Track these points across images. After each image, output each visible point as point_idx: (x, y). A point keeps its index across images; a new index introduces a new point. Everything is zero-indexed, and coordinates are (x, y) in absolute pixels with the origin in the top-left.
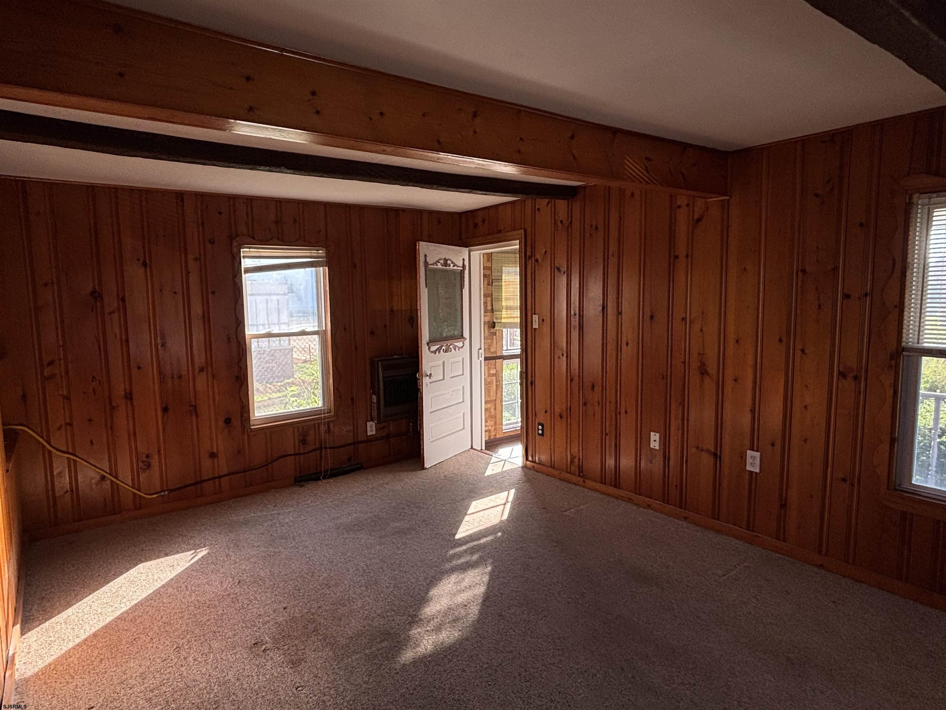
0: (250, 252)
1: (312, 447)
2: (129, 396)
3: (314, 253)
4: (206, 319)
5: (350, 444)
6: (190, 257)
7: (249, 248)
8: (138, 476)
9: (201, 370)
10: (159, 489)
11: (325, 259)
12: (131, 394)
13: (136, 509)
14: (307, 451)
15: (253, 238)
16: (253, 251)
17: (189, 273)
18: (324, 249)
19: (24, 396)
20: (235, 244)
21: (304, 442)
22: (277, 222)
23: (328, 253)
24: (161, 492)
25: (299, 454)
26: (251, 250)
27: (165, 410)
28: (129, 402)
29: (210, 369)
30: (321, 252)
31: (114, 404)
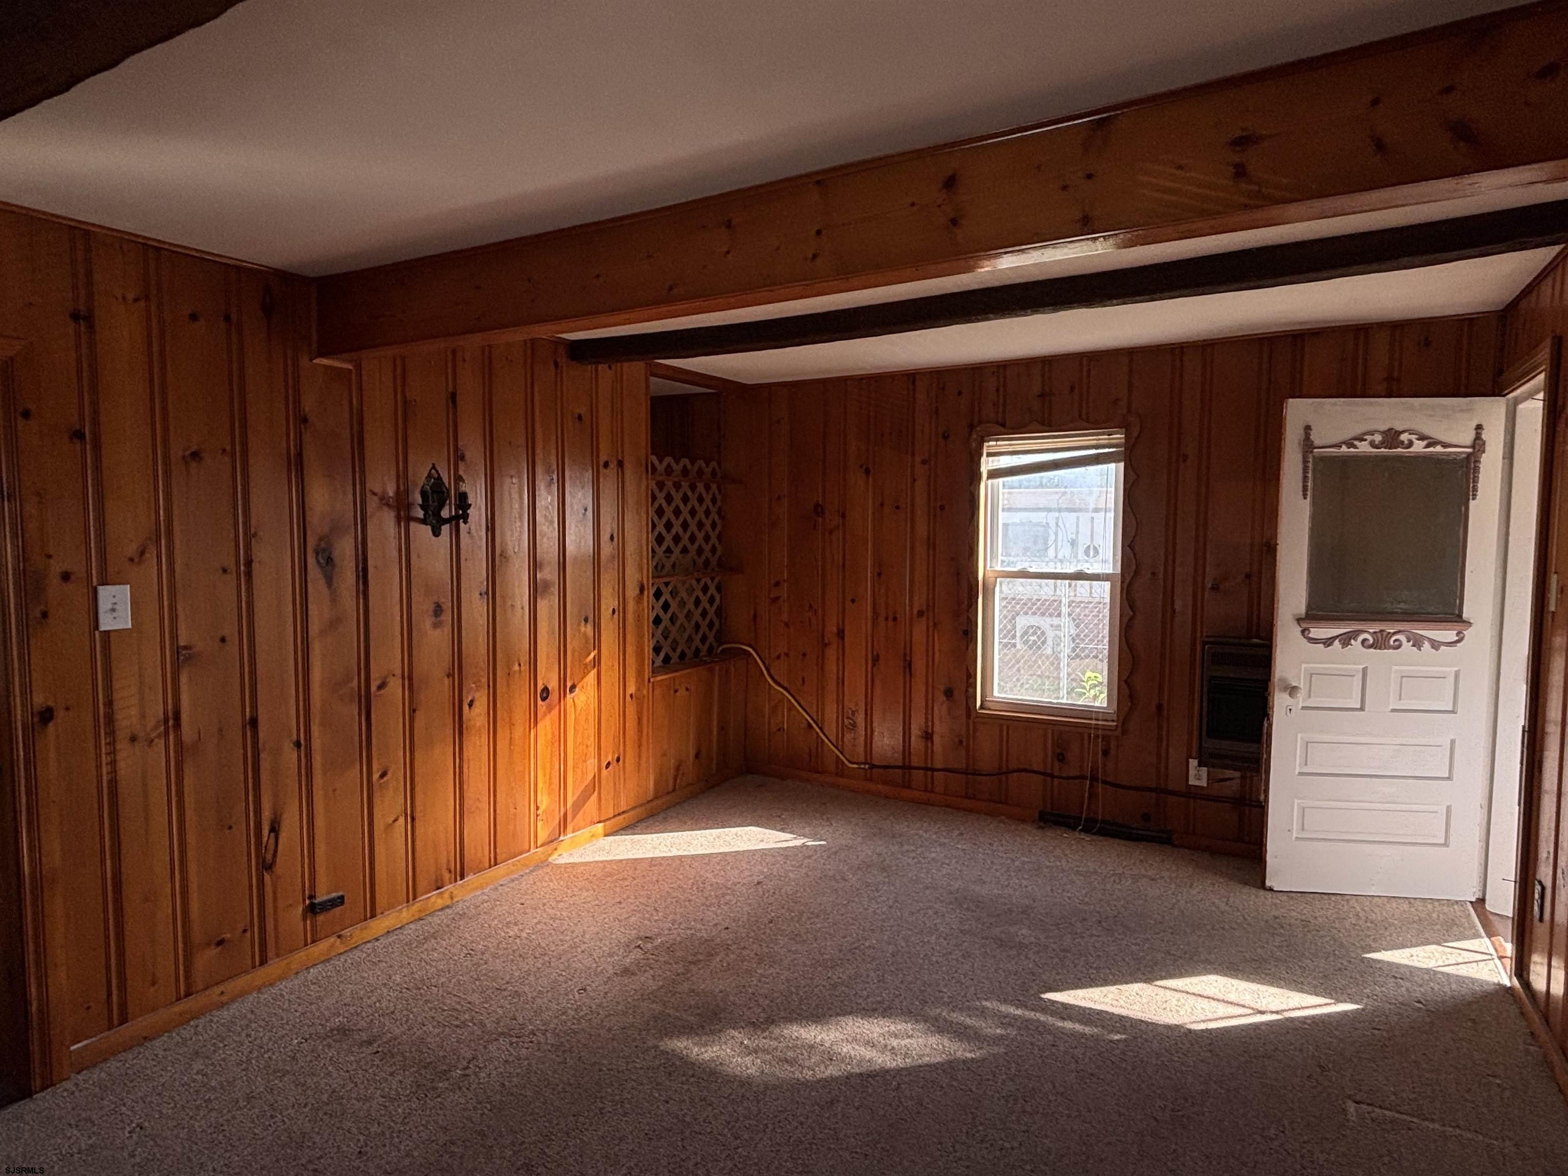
0: (996, 445)
1: (1074, 772)
2: (841, 634)
3: (1104, 439)
4: (931, 544)
5: (1150, 790)
6: (918, 459)
7: (997, 440)
8: (843, 735)
9: (921, 614)
10: (862, 759)
11: (1123, 449)
12: (843, 631)
13: (837, 774)
14: (1064, 775)
15: (1003, 425)
16: (1003, 445)
17: (915, 480)
18: (1124, 430)
19: (755, 617)
20: (975, 436)
21: (1061, 758)
22: (1042, 396)
23: (1127, 438)
24: (862, 763)
25: (1052, 776)
26: (999, 443)
27: (876, 660)
28: (840, 642)
29: (931, 614)
30: (1119, 437)
31: (826, 641)
